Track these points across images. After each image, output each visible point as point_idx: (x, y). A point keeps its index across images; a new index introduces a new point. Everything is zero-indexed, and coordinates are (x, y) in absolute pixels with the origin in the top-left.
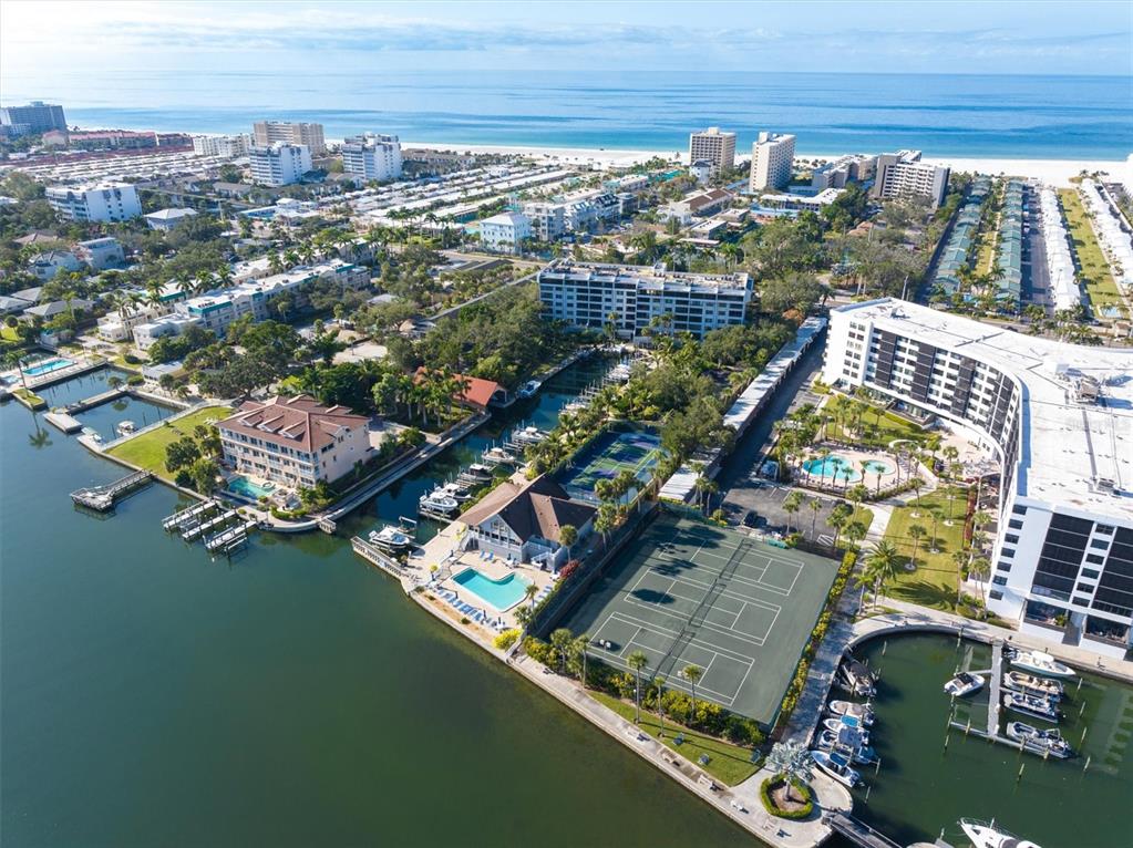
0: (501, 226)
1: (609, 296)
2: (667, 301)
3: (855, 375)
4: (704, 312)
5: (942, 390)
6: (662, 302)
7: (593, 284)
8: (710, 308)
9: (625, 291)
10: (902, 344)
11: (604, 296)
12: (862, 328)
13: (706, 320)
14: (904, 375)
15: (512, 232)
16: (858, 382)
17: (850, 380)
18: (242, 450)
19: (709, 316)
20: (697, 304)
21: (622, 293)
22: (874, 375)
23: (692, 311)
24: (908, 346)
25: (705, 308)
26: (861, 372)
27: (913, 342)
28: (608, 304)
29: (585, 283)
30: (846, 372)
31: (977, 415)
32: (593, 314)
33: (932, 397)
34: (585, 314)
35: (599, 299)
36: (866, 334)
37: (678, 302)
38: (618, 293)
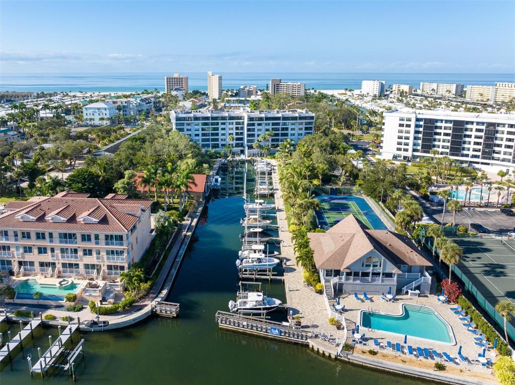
0: (99, 109)
1: (223, 126)
2: (266, 124)
3: (406, 150)
4: (289, 129)
5: (472, 146)
6: (263, 125)
7: (213, 118)
8: (293, 127)
9: (234, 121)
10: (439, 124)
11: (220, 126)
12: (409, 120)
13: (291, 135)
14: (443, 142)
15: (108, 112)
16: (409, 154)
17: (403, 154)
18: (21, 250)
19: (293, 132)
20: (284, 124)
21: (233, 123)
22: (419, 148)
23: (283, 129)
24: (443, 125)
25: (290, 127)
26: (410, 148)
27: (447, 121)
28: (223, 132)
29: (207, 118)
30: (399, 149)
31: (502, 156)
32: (213, 140)
33: (465, 152)
34: (208, 140)
35: (217, 129)
36: (413, 123)
37: (273, 124)
38: (230, 124)
